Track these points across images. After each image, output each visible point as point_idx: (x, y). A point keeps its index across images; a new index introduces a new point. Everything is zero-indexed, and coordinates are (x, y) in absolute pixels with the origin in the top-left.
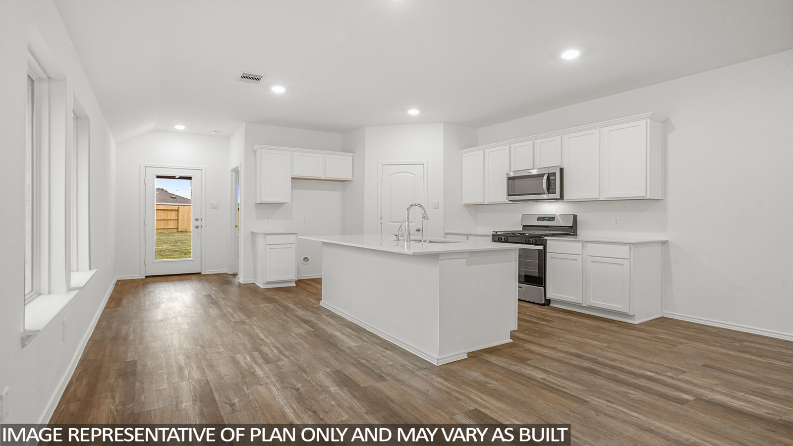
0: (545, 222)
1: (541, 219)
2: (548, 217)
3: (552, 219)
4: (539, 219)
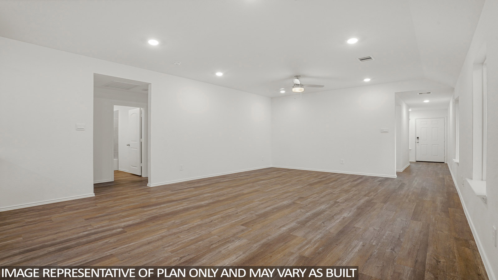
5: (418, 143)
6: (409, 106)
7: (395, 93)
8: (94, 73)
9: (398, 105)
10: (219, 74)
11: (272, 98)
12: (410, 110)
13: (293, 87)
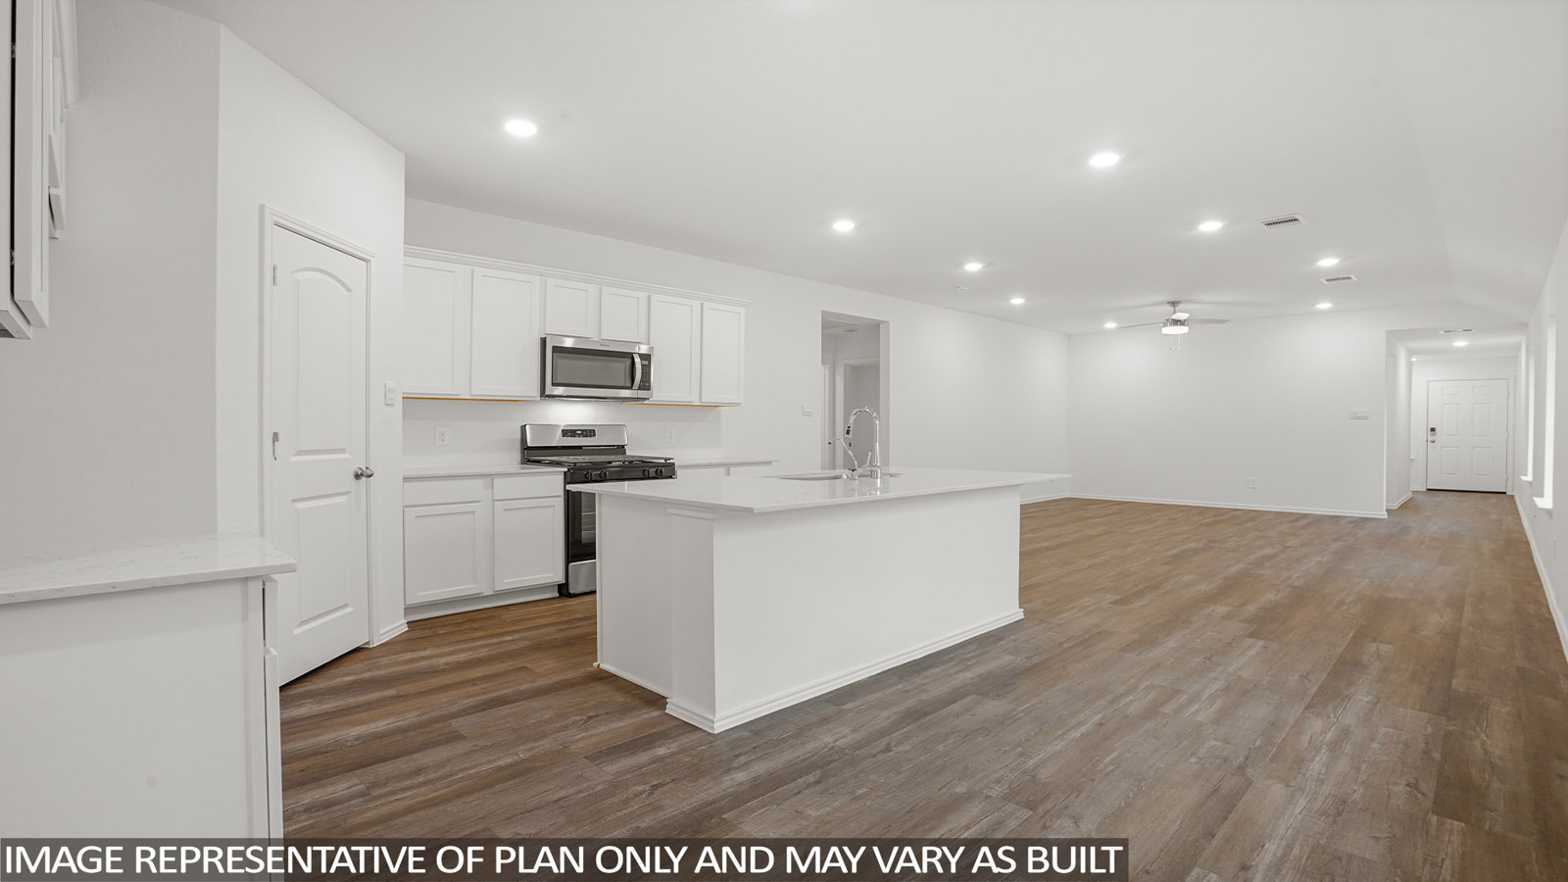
0: (577, 439)
1: (568, 433)
2: (582, 431)
3: (589, 433)
4: (566, 433)
5: (1433, 442)
6: (1411, 353)
7: (1388, 332)
8: (822, 311)
9: (1391, 355)
10: (1017, 301)
11: (1069, 336)
12: (1414, 359)
13: (1165, 325)
